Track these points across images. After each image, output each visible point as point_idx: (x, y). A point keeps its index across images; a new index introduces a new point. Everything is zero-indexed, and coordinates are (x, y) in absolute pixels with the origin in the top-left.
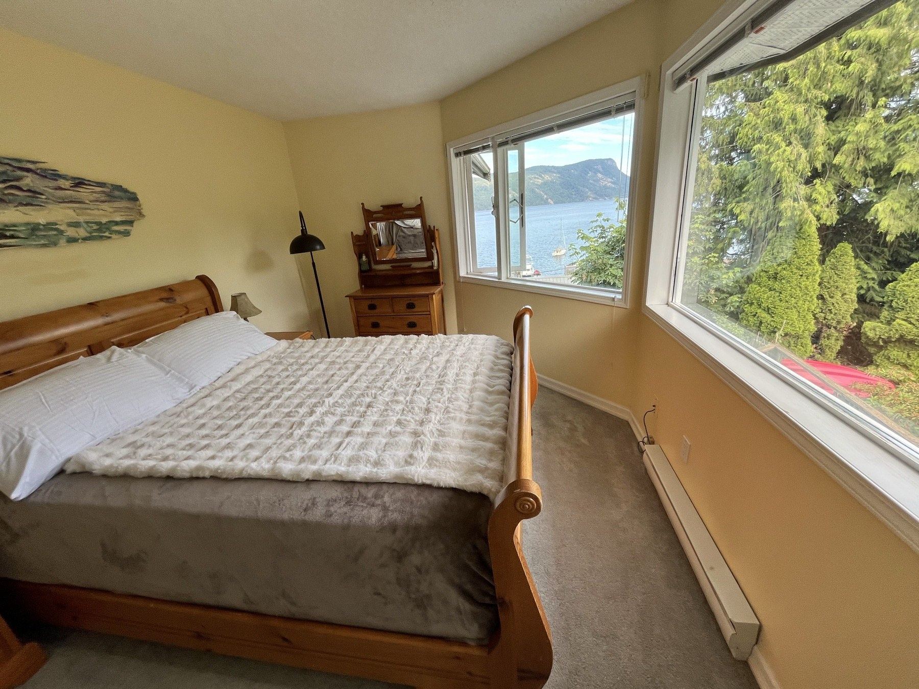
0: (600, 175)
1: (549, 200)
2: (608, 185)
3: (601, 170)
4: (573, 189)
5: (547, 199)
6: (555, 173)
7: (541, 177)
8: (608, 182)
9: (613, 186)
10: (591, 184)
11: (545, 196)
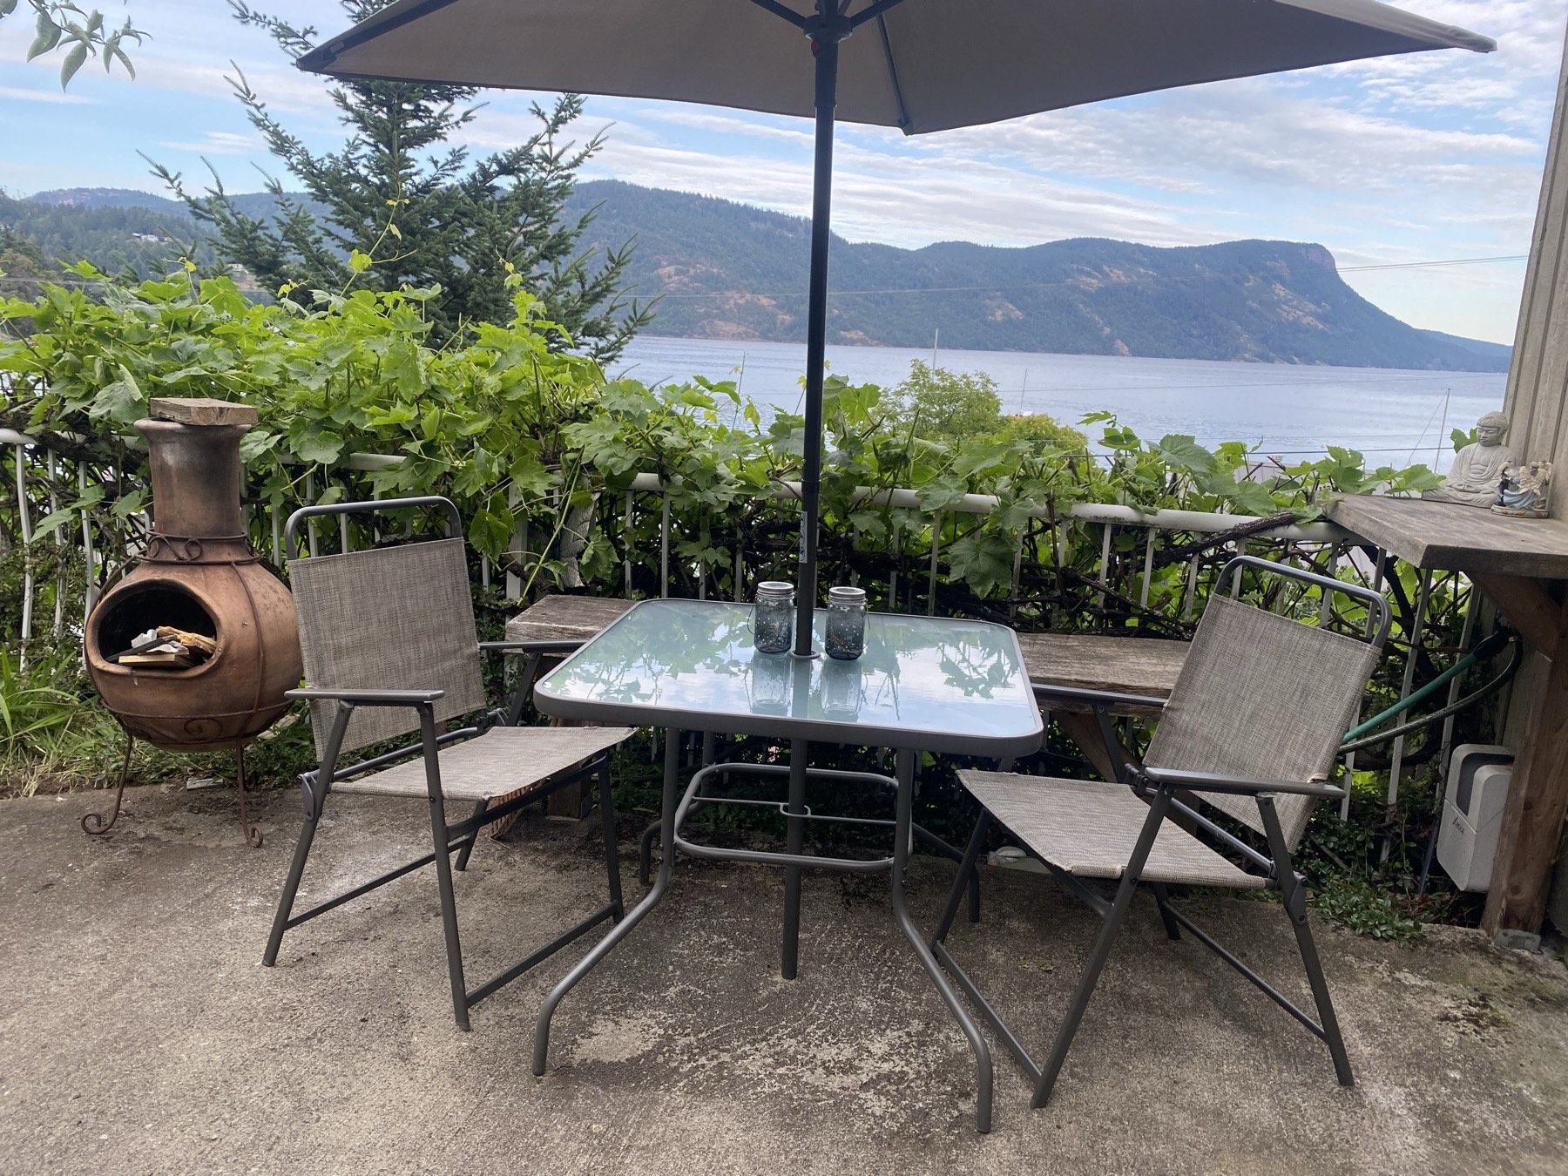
0: (1280, 290)
1: (1119, 342)
2: (1305, 321)
3: (1286, 274)
4: (1196, 318)
5: (1111, 339)
6: (1142, 264)
7: (1101, 272)
8: (1307, 314)
9: (1321, 326)
10: (1252, 311)
11: (1107, 330)
